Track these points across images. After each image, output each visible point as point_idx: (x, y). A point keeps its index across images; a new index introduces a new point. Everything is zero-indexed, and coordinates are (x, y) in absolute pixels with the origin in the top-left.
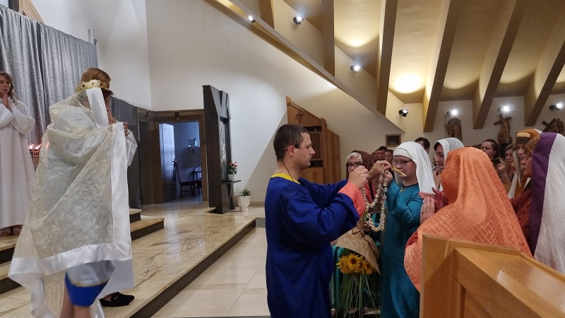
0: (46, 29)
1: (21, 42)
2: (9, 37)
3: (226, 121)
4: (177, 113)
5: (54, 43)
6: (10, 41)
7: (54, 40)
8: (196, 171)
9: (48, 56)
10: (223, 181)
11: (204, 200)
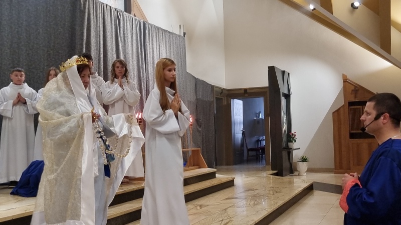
0: (150, 26)
1: (132, 37)
2: (124, 34)
3: (287, 96)
4: (246, 90)
5: (155, 37)
6: (124, 37)
7: (154, 35)
8: (260, 139)
9: (150, 47)
10: (284, 148)
11: (267, 164)
